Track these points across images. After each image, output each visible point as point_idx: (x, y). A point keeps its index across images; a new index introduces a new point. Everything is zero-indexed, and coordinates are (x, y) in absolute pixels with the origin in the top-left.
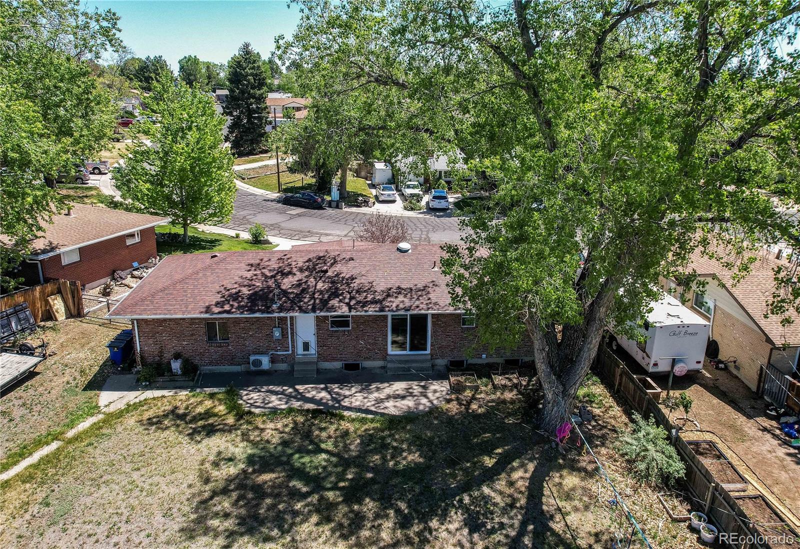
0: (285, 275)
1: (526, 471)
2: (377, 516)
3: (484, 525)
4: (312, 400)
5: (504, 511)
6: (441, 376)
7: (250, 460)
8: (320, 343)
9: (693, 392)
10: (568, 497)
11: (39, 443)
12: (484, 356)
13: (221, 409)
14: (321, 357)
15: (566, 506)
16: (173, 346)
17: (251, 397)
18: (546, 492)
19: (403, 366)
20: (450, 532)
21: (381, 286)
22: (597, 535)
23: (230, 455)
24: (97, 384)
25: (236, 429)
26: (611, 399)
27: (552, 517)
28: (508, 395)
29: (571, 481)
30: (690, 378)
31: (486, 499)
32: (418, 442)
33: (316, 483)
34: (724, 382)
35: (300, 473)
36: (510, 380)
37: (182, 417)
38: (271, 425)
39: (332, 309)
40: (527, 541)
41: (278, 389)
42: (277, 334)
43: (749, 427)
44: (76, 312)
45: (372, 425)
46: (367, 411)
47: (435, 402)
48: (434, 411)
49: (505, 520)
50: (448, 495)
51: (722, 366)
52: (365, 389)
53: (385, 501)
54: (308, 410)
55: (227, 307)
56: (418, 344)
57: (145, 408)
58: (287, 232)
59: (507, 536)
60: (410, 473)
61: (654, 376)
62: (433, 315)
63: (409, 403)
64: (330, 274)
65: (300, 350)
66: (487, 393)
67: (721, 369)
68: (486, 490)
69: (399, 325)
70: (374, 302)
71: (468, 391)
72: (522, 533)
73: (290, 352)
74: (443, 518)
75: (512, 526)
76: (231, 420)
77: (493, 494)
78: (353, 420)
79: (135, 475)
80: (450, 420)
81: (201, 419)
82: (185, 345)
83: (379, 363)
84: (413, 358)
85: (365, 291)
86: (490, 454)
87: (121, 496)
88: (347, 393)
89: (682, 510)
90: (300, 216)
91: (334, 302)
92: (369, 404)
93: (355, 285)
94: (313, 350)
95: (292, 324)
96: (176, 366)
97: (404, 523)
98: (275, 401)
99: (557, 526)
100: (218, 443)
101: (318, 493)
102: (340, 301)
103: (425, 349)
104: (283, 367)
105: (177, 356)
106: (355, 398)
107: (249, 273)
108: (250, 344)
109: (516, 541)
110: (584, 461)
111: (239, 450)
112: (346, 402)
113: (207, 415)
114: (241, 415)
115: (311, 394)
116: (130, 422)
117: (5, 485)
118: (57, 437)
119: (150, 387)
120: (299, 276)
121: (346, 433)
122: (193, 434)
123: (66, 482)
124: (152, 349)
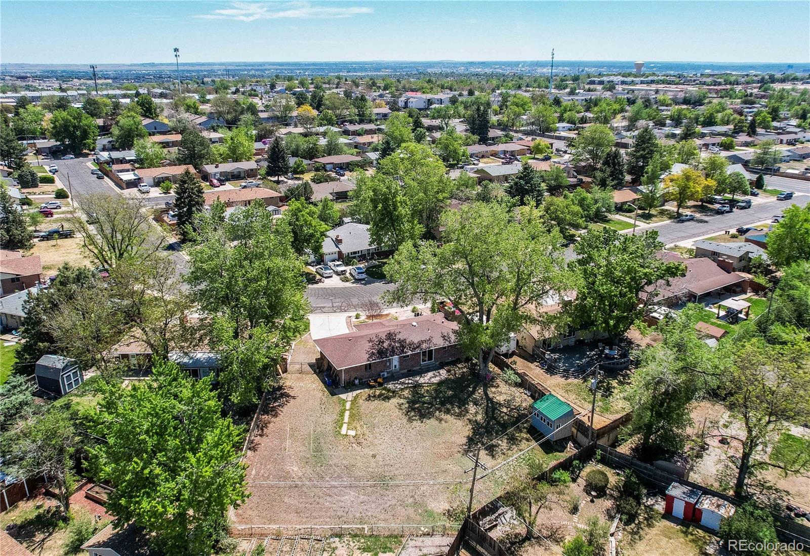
0: (383, 342)
1: (481, 389)
2: (452, 407)
3: (478, 403)
4: (408, 383)
5: (481, 400)
6: (442, 368)
7: (408, 402)
8: (400, 365)
9: (515, 358)
11: (343, 412)
12: (450, 359)
13: (384, 392)
14: (400, 370)
15: (495, 396)
16: (354, 375)
17: (390, 386)
18: (489, 393)
19: (427, 367)
21: (416, 342)
22: (505, 400)
23: (401, 403)
24: (333, 393)
25: (395, 396)
26: (492, 365)
27: (493, 399)
28: (465, 370)
29: (493, 389)
30: (513, 354)
31: (476, 398)
33: (431, 404)
34: (523, 353)
35: (424, 403)
36: (462, 365)
37: (374, 396)
38: (404, 393)
39: (406, 353)
40: (490, 404)
41: (395, 382)
42: (388, 364)
43: (532, 366)
45: (434, 386)
46: (429, 383)
47: (445, 376)
48: (447, 379)
50: (466, 399)
52: (421, 377)
53: (452, 404)
54: (411, 386)
55: (373, 358)
56: (430, 358)
57: (360, 396)
59: (485, 405)
60: (452, 396)
61: (503, 355)
62: (435, 349)
63: (438, 378)
64: (397, 339)
65: (394, 368)
66: (458, 370)
67: (521, 349)
68: (474, 396)
69: (424, 353)
70: (417, 347)
71: (452, 371)
72: (488, 403)
73: (391, 369)
74: (468, 404)
75: (485, 402)
76: (391, 394)
77: (476, 396)
78: (427, 386)
79: (381, 413)
80: (453, 380)
82: (358, 374)
83: (420, 367)
84: (430, 363)
85: (412, 344)
86: (470, 387)
88: (417, 379)
89: (522, 390)
91: (405, 350)
92: (427, 381)
93: (408, 342)
94: (398, 367)
95: (392, 360)
96: (357, 382)
97: (459, 407)
98: (399, 386)
99: (495, 400)
100: (394, 401)
101: (433, 406)
102: (407, 349)
103: (432, 360)
104: (389, 375)
105: (356, 378)
106: (422, 380)
107: (371, 344)
108: (379, 370)
109: (487, 406)
110: (494, 384)
111: (402, 401)
112: (420, 382)
113: (380, 395)
114: (394, 392)
115: (407, 382)
116: (361, 401)
117: (349, 423)
118: (345, 409)
119: (352, 391)
120: (387, 342)
121: (428, 390)
122: (384, 400)
123: (364, 419)
124: (348, 377)
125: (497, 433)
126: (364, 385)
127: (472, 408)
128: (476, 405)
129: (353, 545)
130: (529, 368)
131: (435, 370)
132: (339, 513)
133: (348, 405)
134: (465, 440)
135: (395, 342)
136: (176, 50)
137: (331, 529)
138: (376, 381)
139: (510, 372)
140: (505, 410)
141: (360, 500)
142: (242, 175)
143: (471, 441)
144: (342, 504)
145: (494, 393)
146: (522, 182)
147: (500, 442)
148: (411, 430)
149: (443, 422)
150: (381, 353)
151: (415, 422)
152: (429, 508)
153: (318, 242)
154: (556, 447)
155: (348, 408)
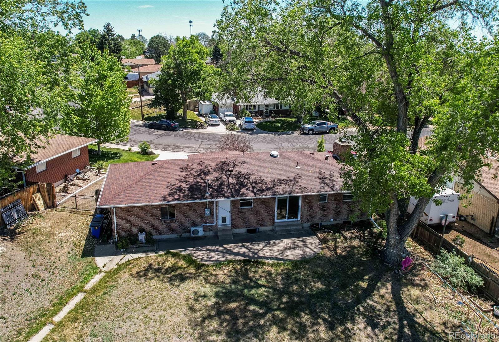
1: (387, 288)
2: (313, 324)
3: (378, 323)
4: (238, 254)
5: (386, 314)
6: (310, 234)
8: (234, 217)
9: (457, 235)
11: (70, 295)
12: (332, 220)
13: (182, 263)
14: (234, 226)
16: (138, 223)
17: (200, 254)
18: (405, 300)
19: (284, 228)
20: (360, 330)
22: (444, 324)
23: (203, 294)
24: (88, 252)
25: (199, 276)
26: (413, 242)
27: (414, 315)
28: (356, 243)
29: (415, 292)
31: (372, 308)
32: (320, 277)
33: (266, 306)
34: (467, 227)
35: (252, 301)
36: (353, 233)
37: (158, 270)
38: (220, 272)
39: (243, 195)
40: (406, 330)
41: (213, 248)
42: (208, 212)
44: (51, 204)
45: (285, 267)
46: (276, 258)
47: (315, 250)
49: (388, 319)
50: (350, 307)
51: (463, 218)
52: (268, 245)
54: (240, 261)
55: (176, 197)
57: (130, 266)
58: (159, 146)
59: (394, 329)
60: (320, 295)
62: (303, 196)
63: (299, 252)
64: (234, 172)
65: (220, 222)
66: (342, 242)
67: (463, 220)
68: (370, 302)
69: (282, 203)
70: (268, 189)
71: (331, 242)
72: (402, 327)
73: (215, 224)
74: (353, 322)
75: (394, 323)
76: (192, 270)
77: (375, 304)
78: (272, 265)
79: (146, 312)
80: (329, 261)
81: (173, 271)
82: (146, 223)
83: (271, 228)
84: (290, 223)
85: (260, 183)
86: (363, 280)
87: (143, 326)
88: (258, 248)
89: (487, 306)
90: (163, 135)
91: (243, 190)
92: (275, 254)
93: (252, 178)
94: (228, 221)
95: (217, 206)
96: (142, 237)
97: (331, 327)
98: (215, 256)
99: (420, 321)
101: (270, 312)
102: (247, 190)
103: (297, 218)
104: (210, 233)
105: (142, 231)
106: (265, 251)
107: (184, 174)
108: (189, 220)
109: (400, 331)
110: (417, 280)
111: (208, 289)
112: (261, 254)
113: (174, 268)
114: (199, 267)
115: (236, 250)
116: (126, 276)
117: (60, 325)
118: (80, 290)
119: (127, 252)
120: (216, 175)
121: (270, 274)
122: (171, 280)
123: (101, 320)
124: (125, 227)
128: (374, 326)
130: (489, 256)
131: (298, 236)
139: (453, 259)
145: (417, 301)
150: (196, 190)
155: (89, 286)
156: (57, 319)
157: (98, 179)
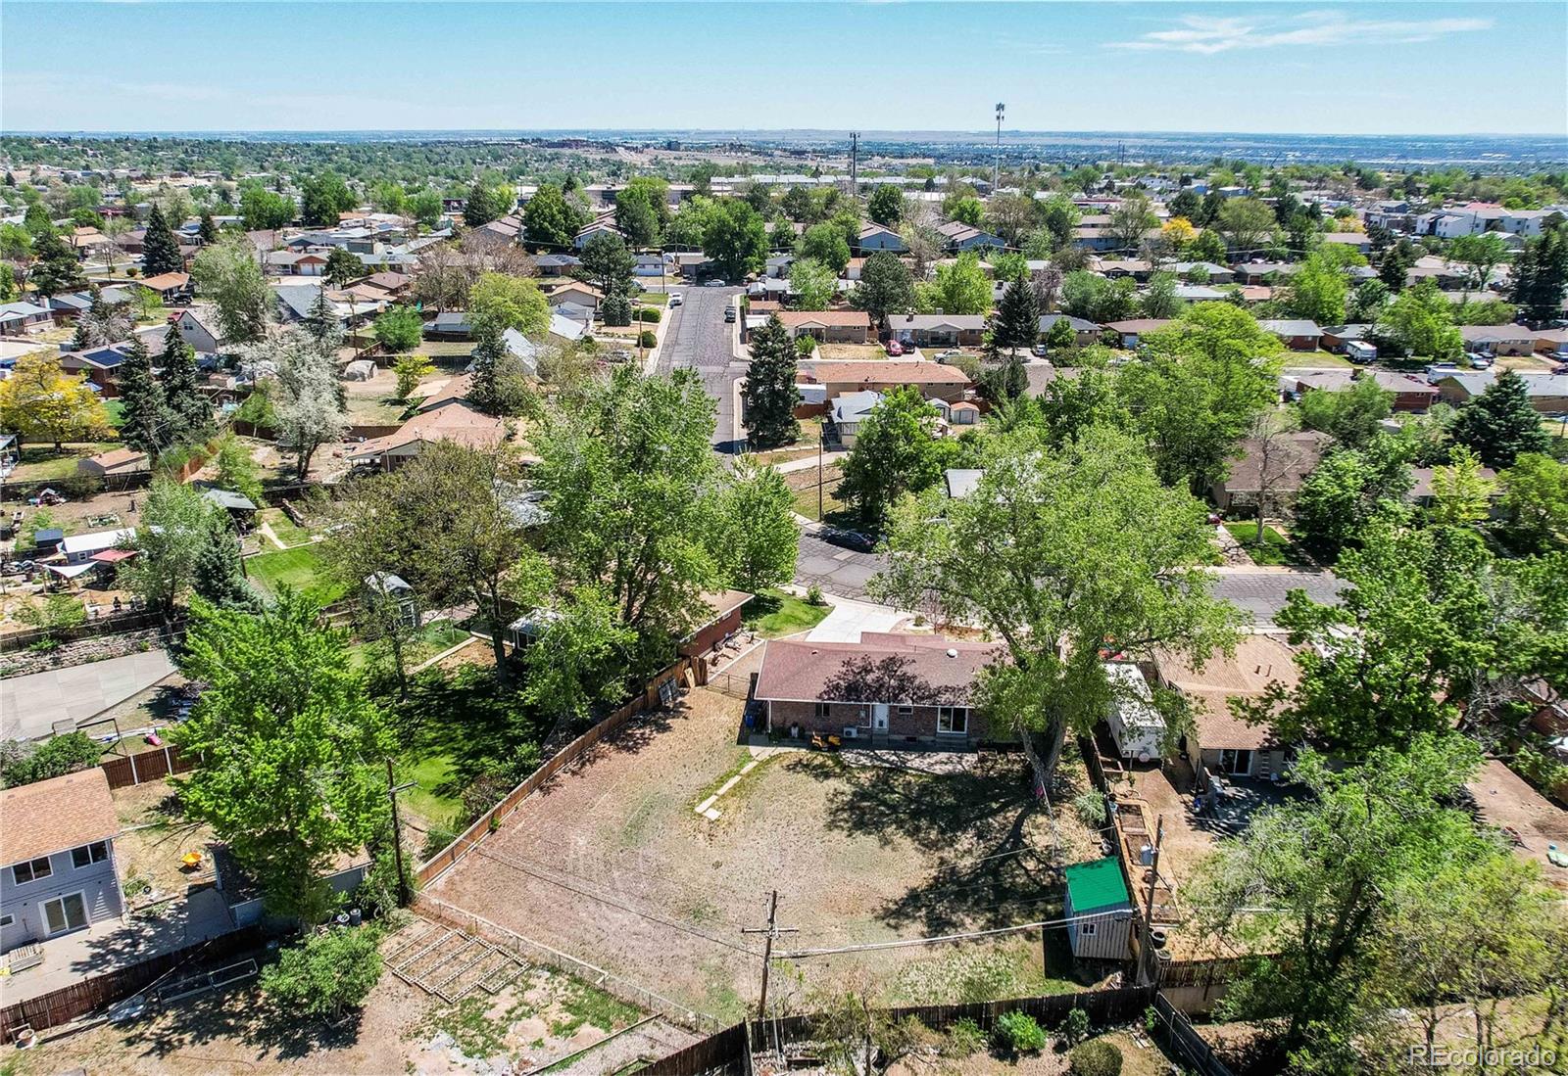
0: (868, 671)
1: (1016, 812)
2: (928, 827)
3: (987, 836)
4: (887, 761)
5: (998, 831)
6: (973, 750)
7: (854, 794)
8: (891, 721)
9: (1150, 773)
10: (1037, 827)
11: (729, 776)
12: (1005, 738)
13: (830, 762)
14: (891, 731)
15: (1035, 832)
16: (793, 718)
17: (848, 757)
18: (1025, 823)
19: (947, 741)
21: (934, 685)
22: (1047, 846)
23: (842, 790)
24: (742, 740)
25: (842, 776)
26: (1086, 774)
27: (1025, 836)
28: (1016, 766)
29: (1041, 819)
30: (1154, 764)
31: (990, 825)
32: (953, 791)
33: (894, 808)
34: (1179, 767)
35: (884, 803)
36: (1019, 756)
37: (807, 766)
38: (863, 775)
39: (901, 701)
40: (1008, 845)
41: (864, 752)
42: (863, 714)
44: (702, 681)
45: (926, 779)
46: (923, 771)
47: (967, 767)
48: (964, 775)
49: (998, 835)
50: (968, 821)
51: (1183, 755)
52: (922, 756)
53: (933, 822)
54: (885, 767)
55: (833, 695)
56: (958, 727)
57: (781, 758)
58: (840, 587)
59: (998, 842)
60: (948, 808)
61: (1123, 760)
62: (969, 709)
63: (949, 767)
64: (898, 672)
65: (877, 726)
66: (1002, 764)
67: (1183, 758)
68: (990, 820)
69: (945, 711)
70: (929, 697)
71: (990, 762)
72: (1006, 842)
73: (870, 727)
74: (964, 831)
75: (1002, 838)
76: (838, 770)
77: (994, 822)
78: (914, 775)
79: (791, 797)
80: (975, 780)
81: (819, 768)
82: (800, 718)
83: (931, 738)
84: (954, 736)
85: (923, 688)
86: (997, 801)
88: (910, 758)
89: (1099, 839)
90: (850, 562)
91: (903, 696)
92: (924, 766)
93: (917, 682)
94: (885, 727)
95: (873, 709)
96: (795, 731)
97: (942, 832)
98: (863, 760)
99: (1026, 841)
100: (833, 784)
101: (895, 813)
102: (907, 695)
103: (963, 730)
104: (864, 736)
105: (795, 725)
106: (915, 761)
107: (844, 669)
108: (843, 720)
109: (1002, 845)
110: (1053, 810)
111: (848, 788)
112: (909, 764)
113: (822, 766)
114: (845, 768)
115: (886, 757)
116: (777, 766)
117: (723, 796)
118: (737, 773)
119: (778, 745)
120: (877, 674)
121: (910, 783)
122: (816, 776)
123: (754, 797)
124: (779, 719)
125: (976, 903)
126: (803, 741)
127: (966, 840)
128: (980, 838)
129: (560, 991)
130: (1162, 800)
131: (956, 751)
132: (588, 937)
133: (749, 767)
134: (901, 893)
135: (890, 678)
136: (1000, 107)
137: (553, 955)
138: (825, 739)
140: (1031, 865)
141: (636, 929)
142: (952, 339)
143: (914, 898)
144: (604, 924)
146: (1485, 413)
147: (968, 921)
148: (818, 842)
149: (888, 848)
150: (853, 690)
151: (836, 831)
152: (734, 987)
153: (923, 472)
154: (1079, 972)
155: (744, 771)
156: (721, 792)
157: (751, 648)
